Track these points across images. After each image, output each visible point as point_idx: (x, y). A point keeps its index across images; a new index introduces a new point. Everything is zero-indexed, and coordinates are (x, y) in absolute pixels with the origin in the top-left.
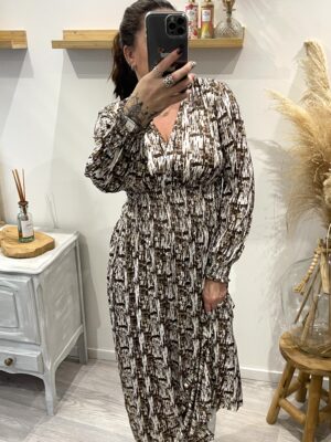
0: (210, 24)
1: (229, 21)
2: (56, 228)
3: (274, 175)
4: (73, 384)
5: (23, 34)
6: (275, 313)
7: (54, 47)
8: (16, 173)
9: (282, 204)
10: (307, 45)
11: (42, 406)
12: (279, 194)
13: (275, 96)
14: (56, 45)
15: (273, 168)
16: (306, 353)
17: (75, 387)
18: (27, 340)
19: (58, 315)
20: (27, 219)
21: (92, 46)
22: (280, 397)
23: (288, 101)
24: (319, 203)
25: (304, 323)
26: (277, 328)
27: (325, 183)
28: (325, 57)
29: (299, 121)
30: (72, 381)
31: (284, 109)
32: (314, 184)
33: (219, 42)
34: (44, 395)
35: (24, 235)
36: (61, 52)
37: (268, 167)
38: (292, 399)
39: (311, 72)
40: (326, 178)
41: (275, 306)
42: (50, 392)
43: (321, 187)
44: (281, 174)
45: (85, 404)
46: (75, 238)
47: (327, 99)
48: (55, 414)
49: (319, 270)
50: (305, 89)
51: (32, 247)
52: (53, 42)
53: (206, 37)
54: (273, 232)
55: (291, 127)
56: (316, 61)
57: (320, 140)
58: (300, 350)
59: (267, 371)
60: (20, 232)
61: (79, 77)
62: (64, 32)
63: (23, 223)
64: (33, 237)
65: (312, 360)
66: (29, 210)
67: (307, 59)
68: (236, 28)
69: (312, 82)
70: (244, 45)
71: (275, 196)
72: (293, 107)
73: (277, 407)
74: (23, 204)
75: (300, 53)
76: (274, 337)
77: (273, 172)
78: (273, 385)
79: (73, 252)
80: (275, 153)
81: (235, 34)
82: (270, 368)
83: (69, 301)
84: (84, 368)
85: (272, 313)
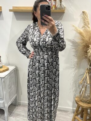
0: (55, 5)
1: (61, 5)
2: (9, 65)
3: (74, 49)
4: (13, 112)
6: (74, 91)
7: (10, 11)
9: (76, 58)
10: (83, 12)
11: (4, 118)
12: (75, 55)
13: (74, 26)
14: (10, 10)
15: (74, 47)
16: (83, 102)
17: (14, 113)
21: (21, 11)
22: (75, 115)
23: (77, 27)
24: (86, 57)
25: (82, 93)
26: (75, 95)
27: (88, 51)
28: (88, 16)
29: (80, 33)
31: (76, 30)
32: (85, 52)
34: (4, 115)
36: (12, 13)
37: (72, 47)
38: (79, 116)
39: (84, 20)
40: (88, 50)
41: (74, 89)
42: (6, 114)
43: (87, 52)
46: (15, 67)
47: (89, 28)
49: (87, 77)
50: (82, 25)
51: (2, 70)
52: (9, 10)
53: (54, 9)
54: (74, 66)
55: (78, 35)
56: (86, 17)
57: (86, 39)
58: (81, 101)
59: (72, 108)
61: (17, 20)
62: (13, 7)
64: (2, 67)
65: (85, 104)
67: (83, 16)
68: (63, 7)
69: (85, 23)
70: (65, 12)
71: (74, 56)
72: (79, 29)
73: (75, 119)
75: (81, 14)
77: (74, 48)
78: (74, 113)
80: (74, 43)
81: (62, 8)
83: (13, 86)
84: (17, 107)
85: (74, 90)
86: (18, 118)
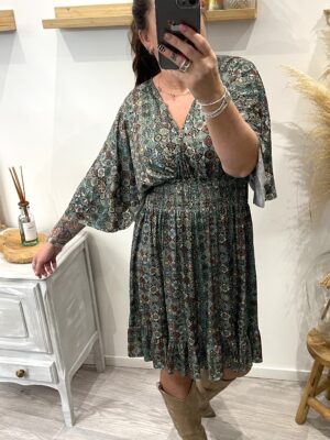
3: (296, 161)
4: (91, 393)
5: (11, 13)
6: (302, 310)
7: (45, 27)
8: (13, 171)
9: (305, 192)
10: (328, 13)
11: (59, 417)
12: (301, 181)
13: (292, 73)
14: (47, 24)
17: (93, 396)
18: (37, 350)
19: (70, 322)
20: (29, 221)
22: (309, 396)
26: (305, 324)
29: (320, 100)
30: (89, 390)
31: (303, 87)
33: (229, 14)
34: (60, 406)
35: (27, 238)
36: (53, 32)
37: (289, 153)
38: (322, 397)
41: (301, 302)
44: (302, 159)
45: (103, 413)
46: (83, 239)
48: (74, 424)
50: (325, 64)
52: (44, 21)
53: (215, 9)
55: (311, 107)
58: (328, 347)
59: (295, 370)
60: (23, 235)
62: (56, 9)
63: (25, 226)
64: (37, 240)
66: (30, 211)
67: (327, 28)
70: (257, 16)
71: (297, 183)
72: (312, 84)
73: (306, 406)
74: (24, 204)
76: (301, 334)
77: (295, 158)
78: (302, 384)
79: (82, 255)
80: (294, 135)
82: (299, 366)
83: (82, 306)
84: (101, 376)
85: (299, 307)
86: (109, 412)
